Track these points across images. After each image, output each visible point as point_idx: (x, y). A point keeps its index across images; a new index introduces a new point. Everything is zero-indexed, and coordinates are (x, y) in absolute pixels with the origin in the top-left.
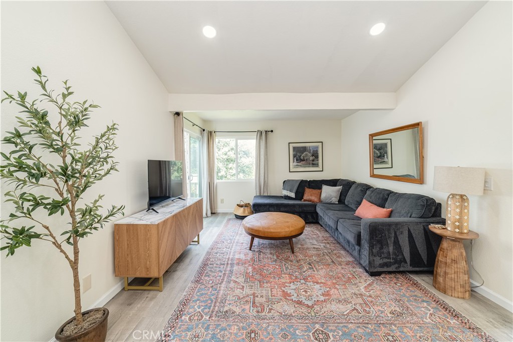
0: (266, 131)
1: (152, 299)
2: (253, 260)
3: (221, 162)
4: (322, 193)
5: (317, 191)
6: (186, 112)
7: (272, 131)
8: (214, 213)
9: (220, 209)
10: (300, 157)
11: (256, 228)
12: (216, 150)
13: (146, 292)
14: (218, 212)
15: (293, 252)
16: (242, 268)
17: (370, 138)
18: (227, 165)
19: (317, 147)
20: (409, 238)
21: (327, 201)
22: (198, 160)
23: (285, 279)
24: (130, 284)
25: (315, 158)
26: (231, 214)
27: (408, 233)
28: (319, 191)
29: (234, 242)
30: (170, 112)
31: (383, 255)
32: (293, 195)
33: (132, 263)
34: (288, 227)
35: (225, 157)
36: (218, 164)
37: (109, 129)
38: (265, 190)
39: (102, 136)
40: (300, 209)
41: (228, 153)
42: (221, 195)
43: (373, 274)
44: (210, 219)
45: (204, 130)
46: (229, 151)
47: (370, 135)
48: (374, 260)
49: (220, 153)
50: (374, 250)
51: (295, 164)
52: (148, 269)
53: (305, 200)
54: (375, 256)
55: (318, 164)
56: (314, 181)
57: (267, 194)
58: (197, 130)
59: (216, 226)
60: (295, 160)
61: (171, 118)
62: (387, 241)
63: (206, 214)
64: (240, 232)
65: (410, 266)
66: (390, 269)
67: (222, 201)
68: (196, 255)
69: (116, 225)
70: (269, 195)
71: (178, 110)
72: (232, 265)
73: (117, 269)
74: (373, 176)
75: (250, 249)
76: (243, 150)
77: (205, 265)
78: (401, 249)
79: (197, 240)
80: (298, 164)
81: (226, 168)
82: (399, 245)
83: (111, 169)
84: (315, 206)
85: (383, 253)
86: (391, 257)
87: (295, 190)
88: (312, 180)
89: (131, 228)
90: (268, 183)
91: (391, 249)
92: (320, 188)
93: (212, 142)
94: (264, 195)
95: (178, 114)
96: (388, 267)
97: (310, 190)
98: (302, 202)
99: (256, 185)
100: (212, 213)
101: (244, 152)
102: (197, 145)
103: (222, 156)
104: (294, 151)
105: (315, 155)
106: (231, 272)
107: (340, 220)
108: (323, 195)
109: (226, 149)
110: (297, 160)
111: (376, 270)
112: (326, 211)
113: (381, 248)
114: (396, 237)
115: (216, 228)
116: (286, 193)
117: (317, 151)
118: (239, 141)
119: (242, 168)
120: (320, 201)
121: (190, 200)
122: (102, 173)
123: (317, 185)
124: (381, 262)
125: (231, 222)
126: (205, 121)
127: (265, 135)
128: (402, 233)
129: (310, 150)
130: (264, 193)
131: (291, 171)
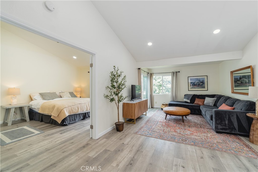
0: (176, 72)
1: (133, 125)
2: (166, 122)
3: (157, 86)
4: (205, 101)
5: (202, 100)
6: (142, 68)
7: (179, 72)
8: (153, 107)
9: (155, 106)
10: (194, 83)
11: (168, 111)
12: (154, 81)
13: (131, 124)
14: (154, 107)
15: (183, 122)
16: (161, 123)
17: (231, 73)
18: (160, 88)
19: (204, 78)
20: (237, 118)
21: (207, 105)
22: (146, 86)
23: (177, 128)
24: (127, 121)
25: (203, 84)
26: (160, 108)
27: (237, 116)
28: (204, 100)
29: (159, 117)
30: (137, 68)
31: (222, 125)
32: (189, 101)
33: (128, 114)
34: (181, 112)
35: (159, 84)
36: (155, 88)
37: (124, 77)
38: (176, 99)
39: (123, 79)
41: (160, 82)
42: (155, 100)
43: (217, 132)
44: (151, 109)
45: (148, 73)
46: (161, 81)
47: (231, 72)
48: (217, 126)
49: (156, 82)
50: (217, 122)
51: (192, 87)
52: (132, 116)
53: (195, 104)
54: (218, 124)
55: (204, 87)
56: (201, 95)
57: (177, 100)
58: (146, 73)
59: (153, 111)
60: (191, 85)
61: (137, 71)
62: (224, 119)
63: (149, 107)
64: (162, 114)
65: (238, 131)
66: (227, 131)
67: (156, 102)
68: (145, 118)
69: (124, 103)
70: (177, 101)
71: (139, 68)
72: (158, 122)
73: (124, 115)
74: (233, 92)
75: (165, 119)
76: (168, 80)
77: (148, 121)
78: (232, 123)
79: (145, 114)
80: (193, 87)
81: (159, 89)
82: (232, 121)
83: (125, 87)
84: (199, 106)
85: (222, 124)
86: (227, 126)
87: (190, 99)
88: (200, 94)
89: (128, 104)
90: (177, 96)
91: (227, 122)
92: (204, 99)
93: (152, 78)
94: (175, 101)
95: (139, 69)
96: (225, 130)
97: (198, 99)
98: (194, 104)
99: (171, 96)
100: (151, 107)
101: (168, 81)
102: (146, 79)
103: (157, 84)
104: (191, 81)
105: (203, 82)
106: (157, 124)
107: (207, 111)
108: (205, 102)
109: (159, 80)
110: (192, 85)
111: (219, 131)
112: (203, 108)
113: (221, 121)
114: (229, 118)
115: (153, 112)
116: (185, 100)
117: (204, 80)
118: (164, 77)
119: (168, 89)
120: (203, 104)
121: (143, 99)
122: (123, 88)
123: (203, 97)
124: (221, 127)
125: (159, 111)
126: (149, 69)
127: (175, 74)
128: (233, 116)
129: (200, 80)
130: (175, 100)
131: (189, 90)
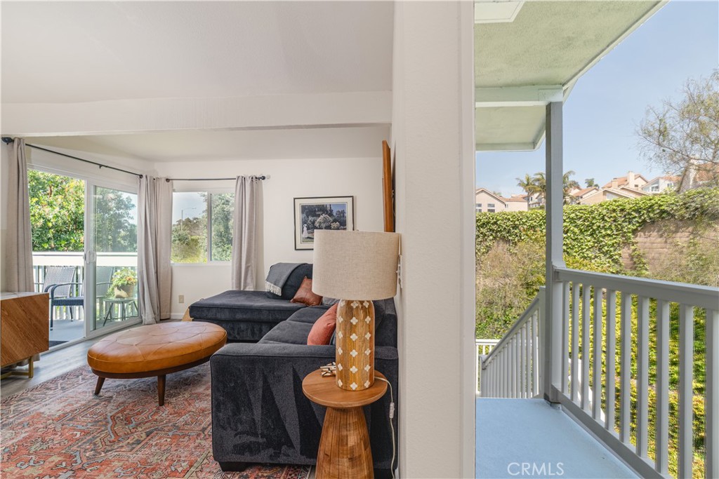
0: (253, 178)
7: (264, 178)
8: (165, 320)
9: (176, 315)
10: (313, 223)
14: (174, 318)
15: (161, 404)
19: (344, 205)
20: (294, 391)
25: (341, 225)
27: (294, 381)
31: (240, 427)
32: (277, 290)
38: (250, 281)
40: (270, 317)
43: (228, 467)
45: (141, 177)
48: (222, 437)
51: (305, 235)
53: (294, 301)
54: (224, 428)
57: (254, 287)
60: (305, 229)
62: (248, 396)
65: (301, 455)
67: (181, 299)
75: (98, 392)
78: (279, 414)
79: (27, 372)
85: (241, 422)
86: (260, 432)
87: (281, 283)
91: (258, 413)
96: (252, 453)
98: (290, 304)
99: (233, 273)
100: (161, 319)
104: (303, 212)
105: (341, 219)
110: (308, 229)
114: (267, 390)
116: (268, 286)
117: (343, 212)
120: (320, 302)
124: (238, 437)
127: (250, 184)
128: (280, 379)
129: (331, 211)
130: (245, 287)
131: (297, 248)
